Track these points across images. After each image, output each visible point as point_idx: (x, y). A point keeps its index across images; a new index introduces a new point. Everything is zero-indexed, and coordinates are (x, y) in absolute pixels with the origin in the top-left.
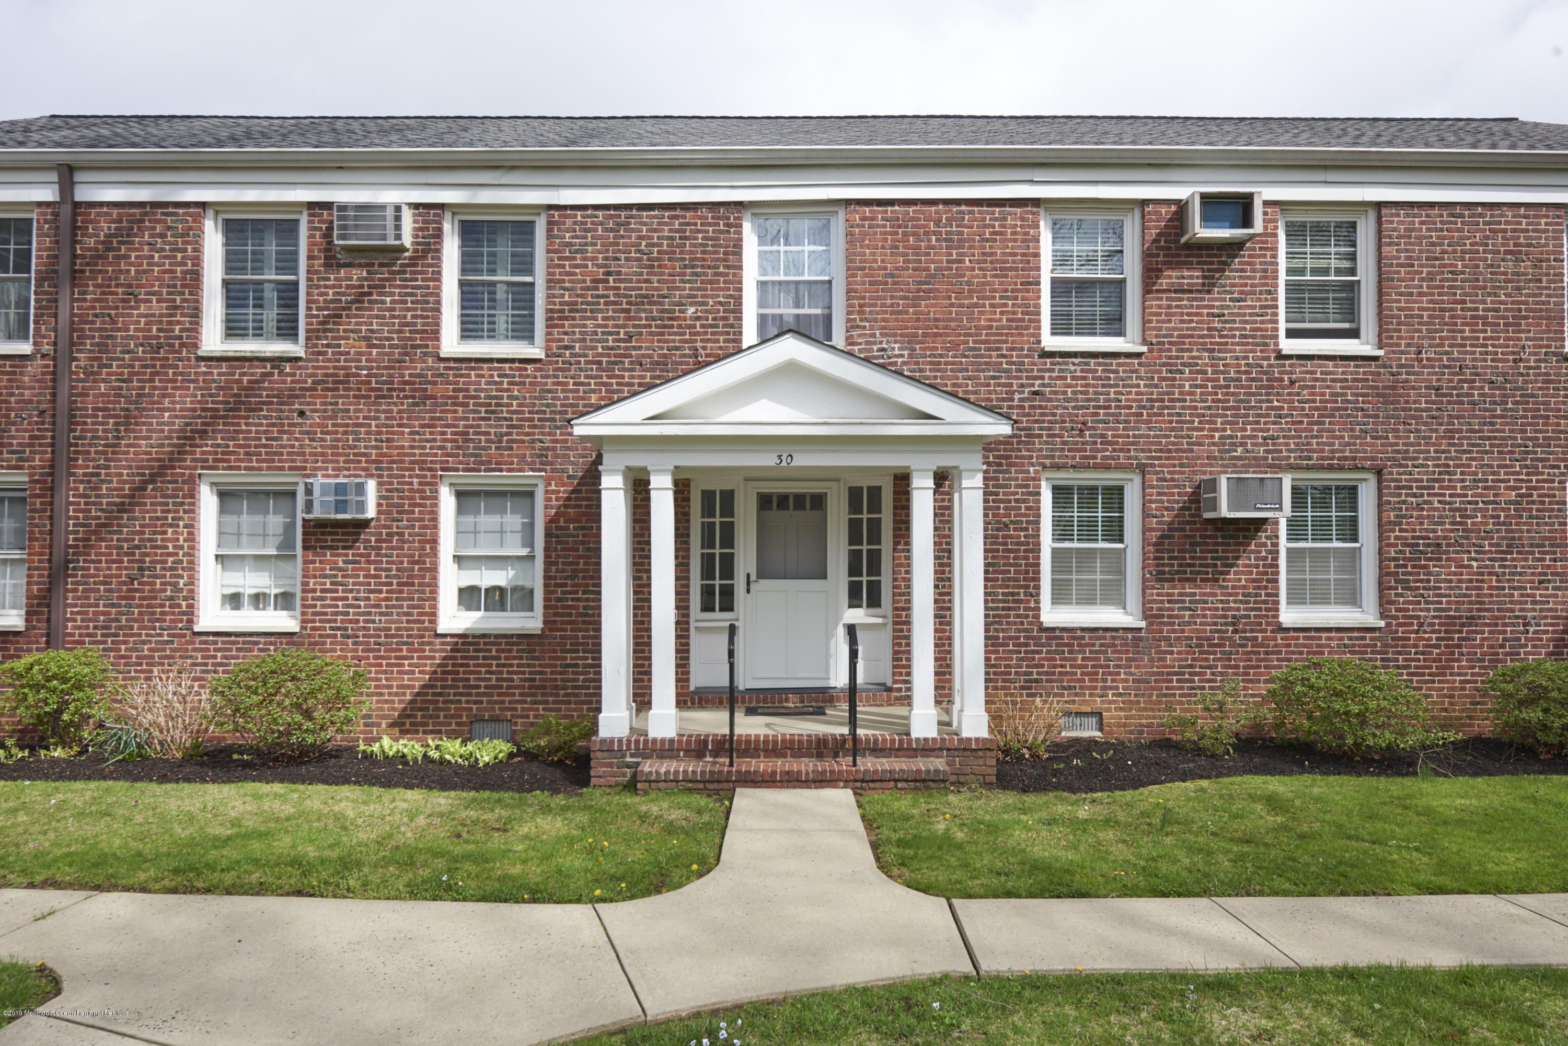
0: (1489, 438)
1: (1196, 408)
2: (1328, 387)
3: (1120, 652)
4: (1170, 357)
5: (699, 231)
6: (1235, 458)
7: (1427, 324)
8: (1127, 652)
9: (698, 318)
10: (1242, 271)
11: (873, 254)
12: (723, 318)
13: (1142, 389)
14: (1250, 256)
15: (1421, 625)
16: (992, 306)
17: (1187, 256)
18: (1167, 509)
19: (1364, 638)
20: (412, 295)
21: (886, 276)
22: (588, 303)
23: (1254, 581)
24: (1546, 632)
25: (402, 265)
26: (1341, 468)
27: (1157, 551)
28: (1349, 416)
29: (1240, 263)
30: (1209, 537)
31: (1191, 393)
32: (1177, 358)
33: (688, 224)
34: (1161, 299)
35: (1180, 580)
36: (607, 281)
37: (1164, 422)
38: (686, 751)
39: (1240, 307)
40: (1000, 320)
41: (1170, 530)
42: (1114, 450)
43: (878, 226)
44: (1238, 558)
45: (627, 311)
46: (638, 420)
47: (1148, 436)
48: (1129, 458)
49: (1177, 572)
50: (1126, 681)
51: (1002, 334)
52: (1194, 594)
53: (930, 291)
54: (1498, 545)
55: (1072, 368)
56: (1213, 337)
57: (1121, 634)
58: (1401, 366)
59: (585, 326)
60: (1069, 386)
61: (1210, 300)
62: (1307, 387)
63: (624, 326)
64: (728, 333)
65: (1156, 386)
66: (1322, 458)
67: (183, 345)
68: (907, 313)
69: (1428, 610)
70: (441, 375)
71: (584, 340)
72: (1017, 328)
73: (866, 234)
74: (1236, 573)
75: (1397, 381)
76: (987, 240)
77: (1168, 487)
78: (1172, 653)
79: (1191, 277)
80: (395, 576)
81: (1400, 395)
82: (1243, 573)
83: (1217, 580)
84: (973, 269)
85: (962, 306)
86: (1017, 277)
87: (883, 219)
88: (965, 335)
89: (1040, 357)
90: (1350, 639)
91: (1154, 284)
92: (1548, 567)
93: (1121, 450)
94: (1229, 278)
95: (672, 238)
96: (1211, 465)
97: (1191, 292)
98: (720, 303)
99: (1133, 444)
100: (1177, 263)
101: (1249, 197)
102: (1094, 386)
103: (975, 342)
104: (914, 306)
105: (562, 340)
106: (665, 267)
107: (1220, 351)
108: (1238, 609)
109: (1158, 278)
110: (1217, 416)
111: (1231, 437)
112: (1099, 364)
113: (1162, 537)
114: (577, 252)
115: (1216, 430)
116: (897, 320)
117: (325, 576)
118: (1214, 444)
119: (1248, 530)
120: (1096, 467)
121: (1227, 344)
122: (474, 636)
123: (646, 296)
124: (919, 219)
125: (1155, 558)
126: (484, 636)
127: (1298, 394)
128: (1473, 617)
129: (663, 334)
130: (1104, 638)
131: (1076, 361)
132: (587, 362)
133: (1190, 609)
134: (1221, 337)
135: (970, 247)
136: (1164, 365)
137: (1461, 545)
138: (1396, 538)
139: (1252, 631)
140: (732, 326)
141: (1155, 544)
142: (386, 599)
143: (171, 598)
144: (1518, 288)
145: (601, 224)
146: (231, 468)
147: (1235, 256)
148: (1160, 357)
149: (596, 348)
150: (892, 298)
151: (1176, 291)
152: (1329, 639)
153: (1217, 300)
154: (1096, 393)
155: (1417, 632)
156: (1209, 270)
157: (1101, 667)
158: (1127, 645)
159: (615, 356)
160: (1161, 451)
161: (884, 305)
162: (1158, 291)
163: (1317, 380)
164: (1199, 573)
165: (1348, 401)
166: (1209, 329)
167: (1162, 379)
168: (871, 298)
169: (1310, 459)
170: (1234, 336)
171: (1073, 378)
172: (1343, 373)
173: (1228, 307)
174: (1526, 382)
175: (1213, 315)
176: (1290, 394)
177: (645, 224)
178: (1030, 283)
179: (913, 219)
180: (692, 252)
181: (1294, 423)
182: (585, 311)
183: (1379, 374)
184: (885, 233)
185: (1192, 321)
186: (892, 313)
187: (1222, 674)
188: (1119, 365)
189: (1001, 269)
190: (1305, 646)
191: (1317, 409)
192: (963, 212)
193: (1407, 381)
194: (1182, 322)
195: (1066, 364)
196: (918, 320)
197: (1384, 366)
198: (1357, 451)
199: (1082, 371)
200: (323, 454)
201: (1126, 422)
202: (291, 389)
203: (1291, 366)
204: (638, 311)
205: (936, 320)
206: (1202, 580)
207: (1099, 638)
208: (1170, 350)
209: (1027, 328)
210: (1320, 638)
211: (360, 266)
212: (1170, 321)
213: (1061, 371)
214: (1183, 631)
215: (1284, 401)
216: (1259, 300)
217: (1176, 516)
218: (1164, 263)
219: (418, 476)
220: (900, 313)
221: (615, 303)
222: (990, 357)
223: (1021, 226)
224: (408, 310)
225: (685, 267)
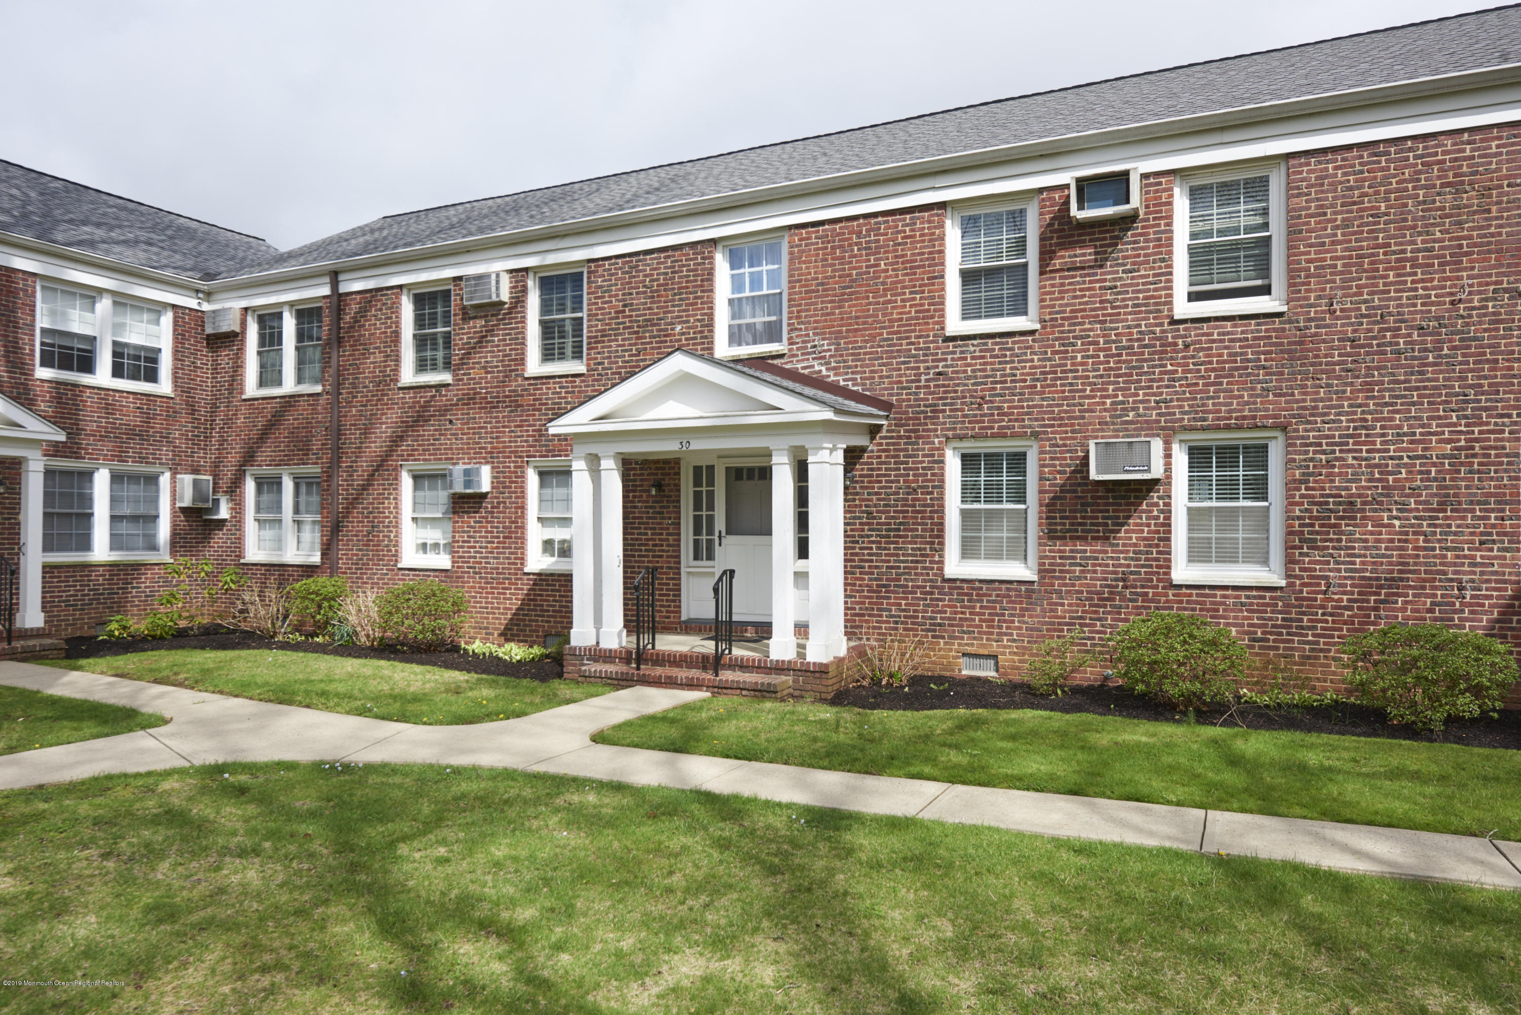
0: (1417, 389)
1: (1088, 377)
2: (1226, 348)
3: (1014, 602)
4: (1062, 332)
5: (684, 266)
6: (1127, 422)
7: (1342, 273)
8: (1021, 603)
9: (683, 334)
10: (1135, 242)
11: (807, 268)
12: (701, 332)
13: (1036, 363)
14: (1143, 227)
15: (1328, 586)
16: (903, 301)
17: (1080, 235)
18: (1059, 472)
19: (1264, 597)
20: (510, 334)
21: (818, 285)
22: (612, 329)
23: (1145, 539)
24: (1490, 597)
25: (505, 314)
26: (1239, 428)
27: (1049, 511)
28: (1249, 375)
29: (1133, 235)
30: (1100, 498)
31: (1082, 364)
32: (1069, 331)
33: (677, 261)
34: (1054, 278)
35: (1071, 538)
36: (624, 311)
37: (1057, 392)
39: (1133, 278)
40: (910, 312)
41: (1061, 491)
42: (1010, 421)
43: (812, 244)
44: (1129, 517)
45: (637, 332)
46: (586, 421)
47: (1042, 406)
48: (1024, 427)
49: (1068, 531)
50: (1020, 628)
51: (910, 325)
52: (1085, 551)
53: (851, 293)
54: (1426, 502)
55: (972, 349)
56: (1106, 308)
57: (1015, 586)
58: (1310, 320)
59: (610, 346)
60: (969, 365)
61: (1102, 274)
62: (1202, 349)
63: (635, 344)
64: (703, 343)
65: (1050, 359)
66: (1218, 419)
67: (391, 380)
68: (834, 314)
69: (1339, 570)
70: (526, 390)
71: (610, 357)
72: (924, 318)
73: (803, 251)
74: (1126, 532)
75: (1306, 336)
76: (899, 244)
77: (1061, 452)
78: (1063, 605)
79: (1084, 255)
80: (502, 532)
81: (1309, 350)
82: (1134, 531)
83: (1108, 538)
84: (887, 271)
85: (878, 303)
86: (924, 273)
87: (816, 238)
88: (881, 328)
89: (944, 341)
90: (1247, 597)
91: (1048, 265)
92: (1494, 526)
93: (1016, 420)
94: (1122, 251)
95: (666, 274)
96: (1103, 430)
97: (1083, 268)
98: (698, 320)
99: (1027, 414)
100: (1070, 243)
101: (1126, 174)
102: (991, 363)
103: (888, 333)
104: (840, 307)
105: (596, 359)
106: (662, 296)
107: (1111, 322)
108: (1129, 566)
109: (1051, 259)
110: (1109, 383)
111: (1123, 403)
112: (996, 344)
113: (1054, 498)
114: (605, 292)
115: (1108, 397)
116: (826, 321)
117: (464, 532)
118: (1105, 410)
119: (1140, 491)
120: (994, 436)
121: (1119, 314)
122: (546, 575)
123: (649, 320)
124: (844, 234)
125: (1047, 518)
126: (552, 575)
127: (1193, 357)
128: (1393, 579)
129: (660, 348)
130: (1000, 589)
131: (975, 342)
132: (613, 374)
133: (1080, 565)
134: (1113, 308)
135: (886, 252)
136: (1057, 339)
137: (1380, 503)
138: (1302, 496)
139: (1143, 587)
140: (706, 337)
141: (1047, 505)
142: (497, 548)
143: (387, 546)
144: (1459, 223)
145: (620, 268)
146: (415, 460)
147: (1129, 229)
148: (1053, 333)
149: (617, 362)
150: (822, 302)
151: (1069, 270)
152: (1224, 596)
153: (1110, 273)
154: (993, 370)
155: (1325, 593)
156: (1101, 246)
157: (997, 615)
158: (1020, 596)
159: (631, 367)
160: (1054, 419)
161: (815, 310)
162: (1051, 271)
163: (1214, 341)
164: (1090, 531)
165: (1248, 360)
166: (1101, 302)
167: (1055, 353)
168: (806, 304)
169: (1205, 420)
170: (1127, 306)
171: (973, 358)
172: (1243, 332)
173: (1121, 279)
174: (1468, 324)
175: (1105, 288)
176: (1184, 358)
177: (648, 265)
178: (935, 278)
179: (839, 234)
180: (679, 283)
181: (1188, 385)
182: (610, 335)
183: (1284, 330)
184: (817, 249)
185: (1084, 296)
186: (822, 315)
187: (1111, 626)
188: (1014, 343)
189: (911, 268)
190: (1197, 603)
191: (1213, 370)
192: (879, 223)
193: (1316, 334)
194: (1075, 297)
195: (967, 346)
196: (842, 319)
197: (1290, 322)
198: (1256, 410)
199: (981, 351)
200: (462, 449)
201: (1020, 394)
202: (446, 405)
203: (1185, 329)
204: (644, 332)
205: (857, 317)
206: (1093, 538)
207: (995, 590)
208: (1063, 325)
209: (932, 317)
210: (1215, 596)
211: (481, 317)
212: (1063, 298)
213: (962, 352)
214: (1074, 585)
215: (1178, 365)
216: (1153, 268)
217: (1068, 478)
218: (1057, 244)
219: (514, 462)
220: (828, 314)
221: (629, 327)
222: (901, 345)
223: (929, 228)
224: (508, 345)
225: (675, 294)
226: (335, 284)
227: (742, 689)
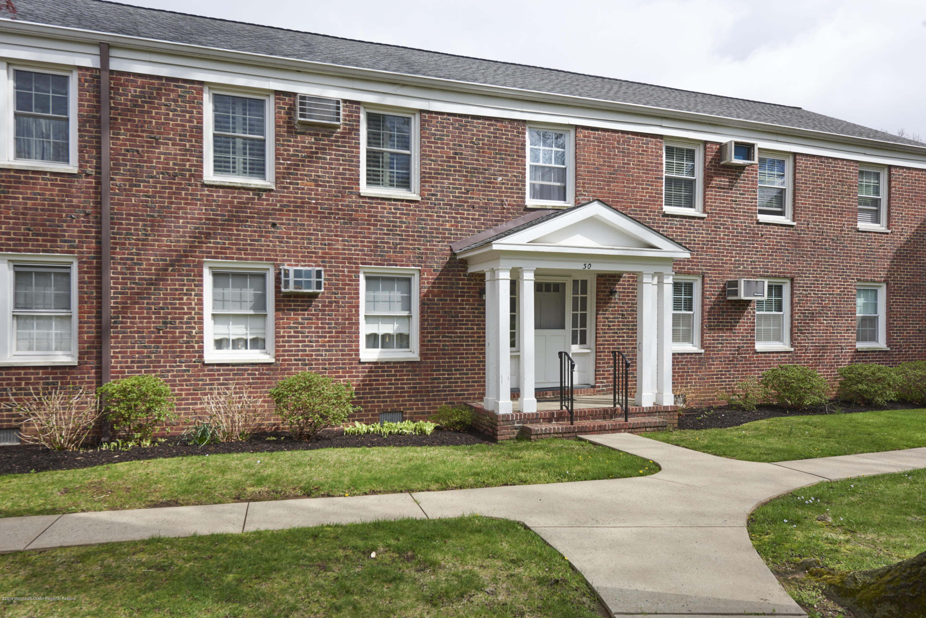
0: (831, 265)
1: (725, 246)
2: (775, 239)
3: (693, 365)
4: (715, 220)
5: (503, 134)
6: (740, 271)
7: (811, 211)
8: (696, 365)
9: (503, 184)
10: (744, 180)
11: (589, 156)
12: (516, 185)
13: (704, 235)
14: (748, 173)
15: (806, 350)
16: (642, 188)
17: (723, 171)
18: (713, 295)
19: (785, 356)
20: (343, 156)
21: (595, 168)
22: (444, 170)
23: (746, 330)
24: (848, 352)
25: (336, 137)
26: (779, 277)
27: (709, 315)
28: (782, 252)
29: (744, 176)
30: (729, 309)
31: (723, 239)
32: (719, 221)
33: (498, 130)
34: (712, 191)
35: (718, 329)
36: (455, 158)
37: (712, 252)
38: (544, 419)
39: (743, 198)
40: (646, 196)
41: (714, 305)
42: (692, 265)
43: (591, 141)
44: (740, 319)
45: (466, 176)
46: (525, 243)
47: (706, 259)
48: (698, 269)
49: (717, 326)
50: (695, 379)
51: (646, 204)
52: (723, 336)
53: (615, 178)
54: (833, 314)
55: (676, 223)
56: (732, 211)
57: (693, 356)
58: (801, 230)
59: (443, 183)
60: (674, 232)
61: (732, 193)
62: (767, 238)
63: (464, 185)
64: (518, 193)
65: (710, 234)
66: (772, 272)
67: (192, 175)
68: (604, 189)
69: (809, 343)
70: (361, 206)
71: (443, 191)
72: (653, 201)
73: (585, 145)
74: (739, 326)
75: (800, 237)
76: (640, 154)
77: (714, 284)
78: (714, 365)
79: (724, 181)
80: (334, 328)
81: (801, 244)
82: (742, 326)
83: (732, 329)
84: (634, 169)
85: (629, 187)
86: (653, 174)
87: (594, 138)
88: (631, 203)
89: (663, 216)
90: (781, 357)
91: (710, 183)
92: (850, 323)
93: (695, 265)
94: (739, 183)
95: (490, 137)
96: (730, 274)
97: (724, 189)
98: (515, 176)
99: (700, 262)
100: (720, 174)
101: (753, 145)
102: (685, 233)
103: (635, 207)
104: (608, 185)
105: (430, 190)
106: (486, 153)
107: (735, 219)
108: (740, 343)
109: (711, 180)
110: (733, 250)
111: (738, 261)
112: (687, 222)
113: (711, 308)
114: (438, 139)
115: (732, 257)
116: (600, 192)
117: (291, 328)
118: (732, 264)
119: (744, 305)
120: (685, 273)
121: (737, 215)
122: (382, 363)
123: (476, 169)
124: (610, 140)
125: (708, 319)
126: (387, 363)
127: (764, 241)
128: (824, 346)
129: (485, 191)
130: (687, 358)
131: (678, 219)
132: (444, 204)
133: (721, 343)
134: (736, 212)
135: (633, 157)
136: (713, 224)
137: (821, 313)
138: (798, 310)
139: (745, 354)
140: (520, 189)
141: (708, 312)
142: (329, 341)
143: (188, 342)
144: (843, 198)
145: (452, 124)
146: (227, 258)
147: (742, 173)
148: (712, 220)
149: (449, 196)
150: (598, 180)
151: (718, 188)
152: (773, 357)
153: (735, 194)
154: (686, 236)
155: (804, 353)
156: (732, 179)
157: (686, 372)
158: (696, 361)
159: (460, 201)
160: (711, 266)
161: (594, 184)
162: (711, 187)
163: (771, 235)
164: (725, 326)
165: (782, 246)
166: (731, 208)
167: (712, 231)
168: (588, 180)
169: (768, 272)
170: (740, 212)
171: (676, 228)
172: (781, 232)
173: (738, 197)
174: (844, 240)
175: (732, 201)
176: (761, 241)
177: (475, 127)
178: (659, 178)
179: (607, 139)
180: (500, 146)
181: (762, 255)
182: (443, 174)
183: (793, 233)
184: (594, 145)
185: (724, 203)
186: (598, 188)
187: (733, 374)
188: (695, 223)
189: (646, 170)
190: (764, 360)
191: (771, 248)
192: (629, 138)
193: (803, 237)
194: (721, 203)
195: (673, 221)
196: (610, 193)
197: (796, 230)
198: (785, 269)
199: (680, 225)
200: (288, 252)
201: (697, 251)
202: (266, 209)
203: (762, 227)
204: (472, 177)
205: (618, 194)
206: (727, 329)
207: (685, 358)
208: (715, 217)
209: (657, 201)
210: (770, 357)
211: (310, 134)
212: (715, 202)
213: (671, 224)
214: (718, 354)
215: (759, 244)
216: (750, 195)
217: (717, 298)
218: (714, 173)
219: (347, 267)
220: (601, 189)
221: (459, 171)
222: (641, 215)
223: (655, 149)
224: (340, 165)
225: (497, 154)
226: (105, 59)
227: (646, 427)
